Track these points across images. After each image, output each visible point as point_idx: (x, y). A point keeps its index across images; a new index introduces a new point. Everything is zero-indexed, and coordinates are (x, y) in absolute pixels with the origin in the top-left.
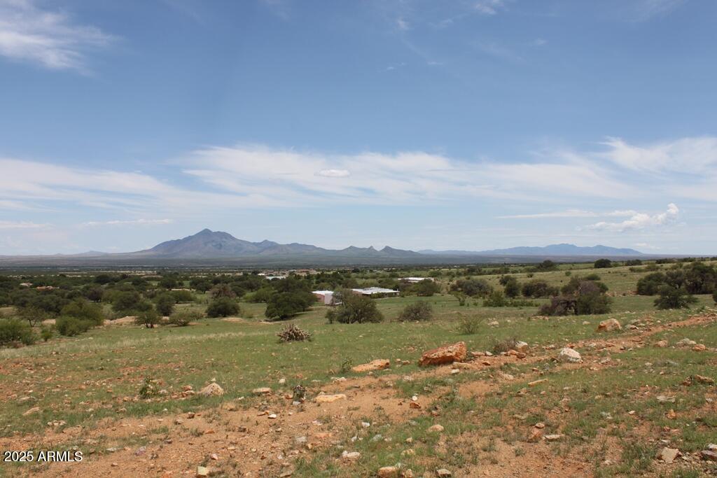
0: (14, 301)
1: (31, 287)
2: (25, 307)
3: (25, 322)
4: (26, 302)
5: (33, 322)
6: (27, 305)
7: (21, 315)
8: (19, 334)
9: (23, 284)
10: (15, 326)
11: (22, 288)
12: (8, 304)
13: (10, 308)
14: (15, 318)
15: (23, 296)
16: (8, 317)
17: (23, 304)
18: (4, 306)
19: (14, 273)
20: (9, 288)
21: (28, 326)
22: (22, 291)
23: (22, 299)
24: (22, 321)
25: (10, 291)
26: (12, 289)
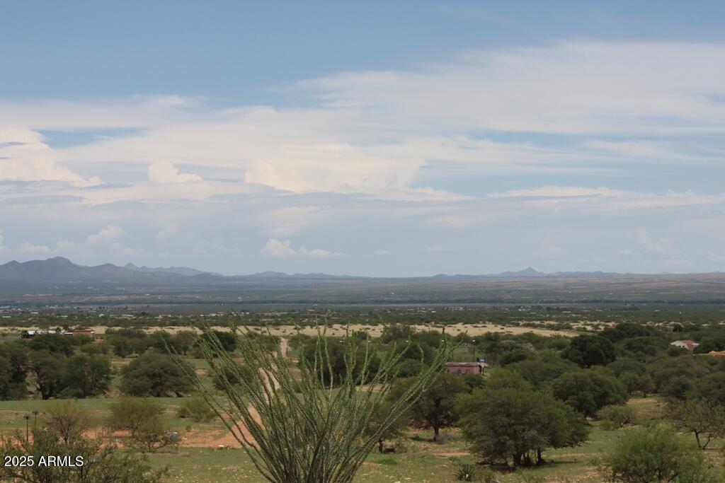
0: (658, 384)
1: (696, 350)
2: (684, 399)
3: (685, 438)
4: (686, 387)
5: (703, 438)
6: (686, 393)
7: (677, 418)
8: (674, 465)
9: (678, 344)
10: (662, 445)
11: (675, 352)
12: (645, 390)
13: (651, 401)
14: (663, 426)
15: (679, 374)
16: (649, 422)
17: (679, 393)
18: (637, 396)
19: (656, 317)
20: (646, 353)
21: (692, 448)
22: (676, 359)
23: (675, 379)
24: (679, 434)
25: (649, 358)
26: (653, 355)
